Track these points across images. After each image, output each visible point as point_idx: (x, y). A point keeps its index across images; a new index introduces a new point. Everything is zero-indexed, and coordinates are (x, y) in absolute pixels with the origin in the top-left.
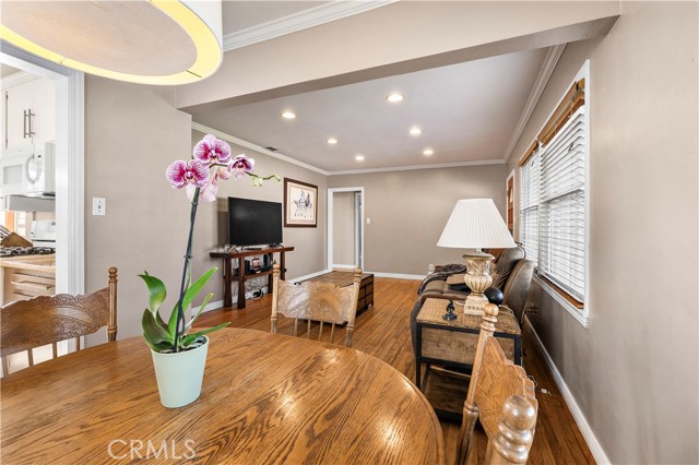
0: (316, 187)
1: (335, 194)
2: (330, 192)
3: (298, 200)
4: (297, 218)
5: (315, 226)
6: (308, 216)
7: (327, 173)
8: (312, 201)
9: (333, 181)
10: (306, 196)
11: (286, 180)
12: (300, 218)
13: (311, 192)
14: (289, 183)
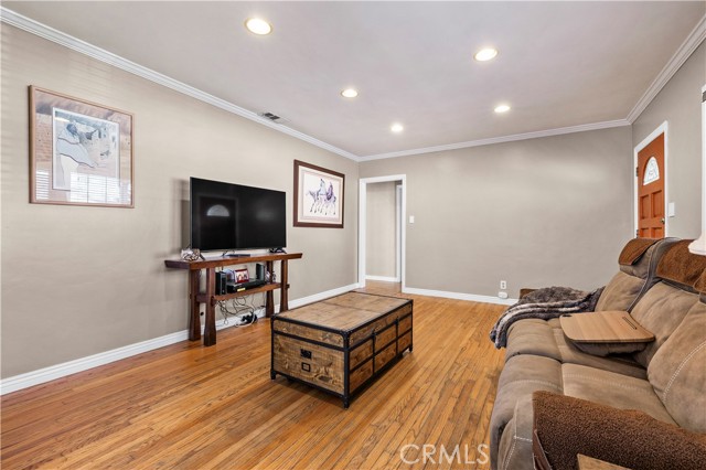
0: (343, 176)
1: (370, 186)
2: (363, 183)
3: (315, 190)
4: (313, 214)
5: (341, 226)
6: (331, 213)
7: (358, 159)
8: (337, 193)
9: (365, 169)
10: (327, 187)
11: (297, 164)
12: (318, 214)
13: (336, 183)
14: (300, 167)
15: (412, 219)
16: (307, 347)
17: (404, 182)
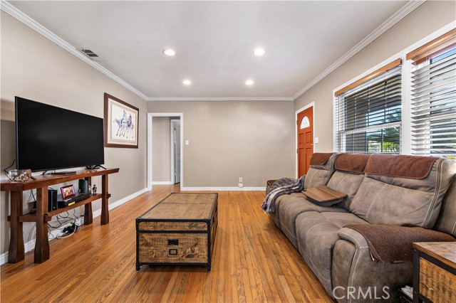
0: (137, 109)
1: (155, 119)
2: (150, 116)
3: (120, 119)
4: (118, 138)
5: (136, 147)
6: (129, 137)
7: (147, 99)
8: (134, 122)
9: (152, 106)
10: (128, 117)
11: (107, 96)
12: (122, 138)
13: (134, 114)
14: (110, 100)
15: (187, 143)
16: (172, 237)
17: (182, 118)
